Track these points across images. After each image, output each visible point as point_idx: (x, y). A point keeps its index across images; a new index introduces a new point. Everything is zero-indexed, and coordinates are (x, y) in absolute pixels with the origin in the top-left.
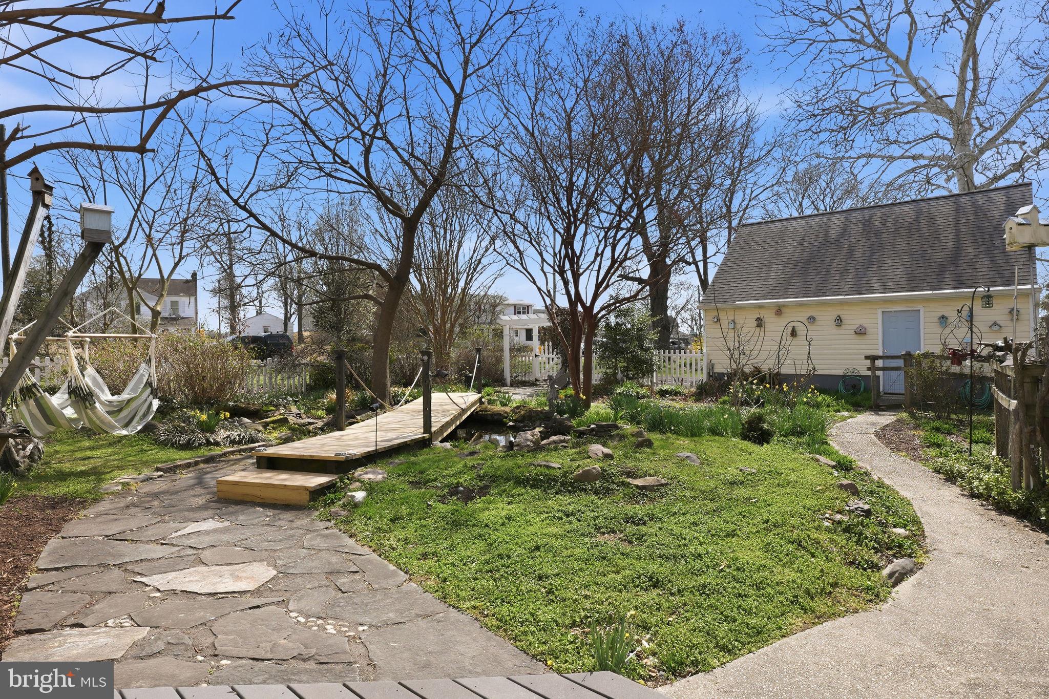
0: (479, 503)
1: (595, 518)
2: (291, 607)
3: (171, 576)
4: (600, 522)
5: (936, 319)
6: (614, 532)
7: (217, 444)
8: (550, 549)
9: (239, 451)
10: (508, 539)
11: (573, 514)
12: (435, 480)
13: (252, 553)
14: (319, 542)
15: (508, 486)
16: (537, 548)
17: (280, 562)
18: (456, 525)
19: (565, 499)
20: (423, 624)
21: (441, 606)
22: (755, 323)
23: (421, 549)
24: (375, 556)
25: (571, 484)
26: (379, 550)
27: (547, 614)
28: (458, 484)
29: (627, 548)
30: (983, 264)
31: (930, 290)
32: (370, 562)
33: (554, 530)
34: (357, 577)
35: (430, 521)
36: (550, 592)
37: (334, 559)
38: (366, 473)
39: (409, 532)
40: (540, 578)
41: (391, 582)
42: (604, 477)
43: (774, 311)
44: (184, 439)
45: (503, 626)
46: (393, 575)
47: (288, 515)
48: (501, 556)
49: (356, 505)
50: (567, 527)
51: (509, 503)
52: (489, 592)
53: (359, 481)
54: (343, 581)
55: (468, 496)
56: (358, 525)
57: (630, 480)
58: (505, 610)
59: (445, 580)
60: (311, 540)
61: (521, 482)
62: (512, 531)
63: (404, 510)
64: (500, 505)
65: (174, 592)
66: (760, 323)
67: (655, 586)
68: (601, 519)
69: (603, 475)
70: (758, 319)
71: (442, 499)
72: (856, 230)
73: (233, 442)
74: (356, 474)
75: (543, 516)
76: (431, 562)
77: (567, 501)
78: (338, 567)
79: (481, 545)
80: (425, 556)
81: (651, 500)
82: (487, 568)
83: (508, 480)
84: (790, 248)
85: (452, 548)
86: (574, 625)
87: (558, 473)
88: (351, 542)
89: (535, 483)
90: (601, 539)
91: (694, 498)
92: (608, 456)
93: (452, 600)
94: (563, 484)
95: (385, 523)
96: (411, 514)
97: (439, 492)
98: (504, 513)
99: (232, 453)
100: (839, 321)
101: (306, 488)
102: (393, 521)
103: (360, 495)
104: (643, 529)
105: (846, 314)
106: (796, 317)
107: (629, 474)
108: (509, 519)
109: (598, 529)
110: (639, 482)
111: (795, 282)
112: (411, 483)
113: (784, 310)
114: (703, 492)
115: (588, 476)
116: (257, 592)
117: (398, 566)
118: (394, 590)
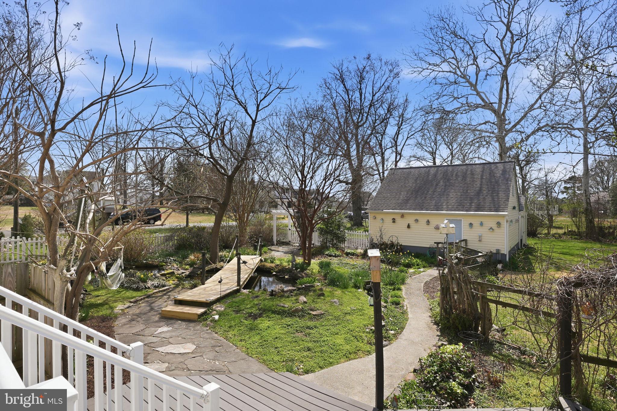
0: (259, 321)
1: (297, 327)
2: (204, 357)
3: (164, 348)
4: (298, 329)
5: (468, 224)
6: (302, 332)
7: (149, 288)
8: (280, 338)
9: (159, 292)
10: (267, 335)
11: (290, 325)
12: (243, 310)
13: (185, 340)
14: (206, 335)
15: (269, 314)
16: (276, 338)
17: (196, 343)
18: (251, 329)
19: (288, 319)
20: (242, 361)
21: (247, 356)
22: (392, 221)
23: (240, 338)
24: (225, 340)
25: (291, 314)
26: (226, 338)
27: (276, 358)
28: (252, 313)
29: (305, 338)
30: (489, 199)
31: (466, 211)
32: (224, 342)
33: (283, 331)
34: (221, 348)
35: (242, 328)
36: (278, 352)
37: (212, 342)
38: (217, 307)
39: (235, 332)
40: (276, 348)
41: (231, 349)
42: (302, 311)
43: (400, 215)
44: (134, 286)
45: (264, 362)
46: (232, 347)
47: (192, 324)
48: (265, 341)
49: (216, 321)
50: (287, 331)
51: (269, 321)
52: (261, 353)
53: (215, 310)
54: (217, 349)
55: (255, 317)
56: (218, 329)
57: (311, 312)
58: (265, 357)
59: (248, 349)
60: (203, 334)
61: (274, 312)
62: (269, 332)
63: (233, 323)
64: (266, 322)
65: (168, 353)
66: (394, 221)
67: (309, 350)
68: (298, 328)
69: (302, 310)
70: (394, 219)
71: (246, 319)
72: (440, 176)
73: (156, 287)
74: (214, 308)
75: (280, 326)
76: (243, 343)
77: (288, 320)
78: (214, 344)
79: (259, 337)
80: (241, 340)
81: (317, 320)
82: (261, 344)
83: (269, 311)
84: (411, 184)
85: (250, 338)
86: (283, 362)
87: (286, 309)
88: (216, 335)
89: (278, 313)
90: (297, 335)
91: (332, 319)
92: (305, 302)
93: (250, 355)
94: (288, 313)
95: (226, 328)
96: (236, 325)
97: (245, 316)
98: (267, 325)
99: (157, 292)
100: (428, 222)
101: (197, 314)
102: (230, 327)
103: (217, 317)
104: (311, 331)
105: (432, 220)
106: (410, 220)
107: (312, 310)
108: (269, 327)
109: (297, 331)
110: (314, 313)
111: (411, 202)
112: (234, 311)
113: (405, 215)
114: (335, 317)
115: (297, 311)
116: (192, 353)
117: (233, 344)
118: (233, 351)
